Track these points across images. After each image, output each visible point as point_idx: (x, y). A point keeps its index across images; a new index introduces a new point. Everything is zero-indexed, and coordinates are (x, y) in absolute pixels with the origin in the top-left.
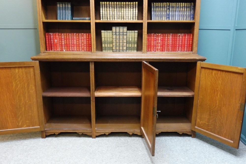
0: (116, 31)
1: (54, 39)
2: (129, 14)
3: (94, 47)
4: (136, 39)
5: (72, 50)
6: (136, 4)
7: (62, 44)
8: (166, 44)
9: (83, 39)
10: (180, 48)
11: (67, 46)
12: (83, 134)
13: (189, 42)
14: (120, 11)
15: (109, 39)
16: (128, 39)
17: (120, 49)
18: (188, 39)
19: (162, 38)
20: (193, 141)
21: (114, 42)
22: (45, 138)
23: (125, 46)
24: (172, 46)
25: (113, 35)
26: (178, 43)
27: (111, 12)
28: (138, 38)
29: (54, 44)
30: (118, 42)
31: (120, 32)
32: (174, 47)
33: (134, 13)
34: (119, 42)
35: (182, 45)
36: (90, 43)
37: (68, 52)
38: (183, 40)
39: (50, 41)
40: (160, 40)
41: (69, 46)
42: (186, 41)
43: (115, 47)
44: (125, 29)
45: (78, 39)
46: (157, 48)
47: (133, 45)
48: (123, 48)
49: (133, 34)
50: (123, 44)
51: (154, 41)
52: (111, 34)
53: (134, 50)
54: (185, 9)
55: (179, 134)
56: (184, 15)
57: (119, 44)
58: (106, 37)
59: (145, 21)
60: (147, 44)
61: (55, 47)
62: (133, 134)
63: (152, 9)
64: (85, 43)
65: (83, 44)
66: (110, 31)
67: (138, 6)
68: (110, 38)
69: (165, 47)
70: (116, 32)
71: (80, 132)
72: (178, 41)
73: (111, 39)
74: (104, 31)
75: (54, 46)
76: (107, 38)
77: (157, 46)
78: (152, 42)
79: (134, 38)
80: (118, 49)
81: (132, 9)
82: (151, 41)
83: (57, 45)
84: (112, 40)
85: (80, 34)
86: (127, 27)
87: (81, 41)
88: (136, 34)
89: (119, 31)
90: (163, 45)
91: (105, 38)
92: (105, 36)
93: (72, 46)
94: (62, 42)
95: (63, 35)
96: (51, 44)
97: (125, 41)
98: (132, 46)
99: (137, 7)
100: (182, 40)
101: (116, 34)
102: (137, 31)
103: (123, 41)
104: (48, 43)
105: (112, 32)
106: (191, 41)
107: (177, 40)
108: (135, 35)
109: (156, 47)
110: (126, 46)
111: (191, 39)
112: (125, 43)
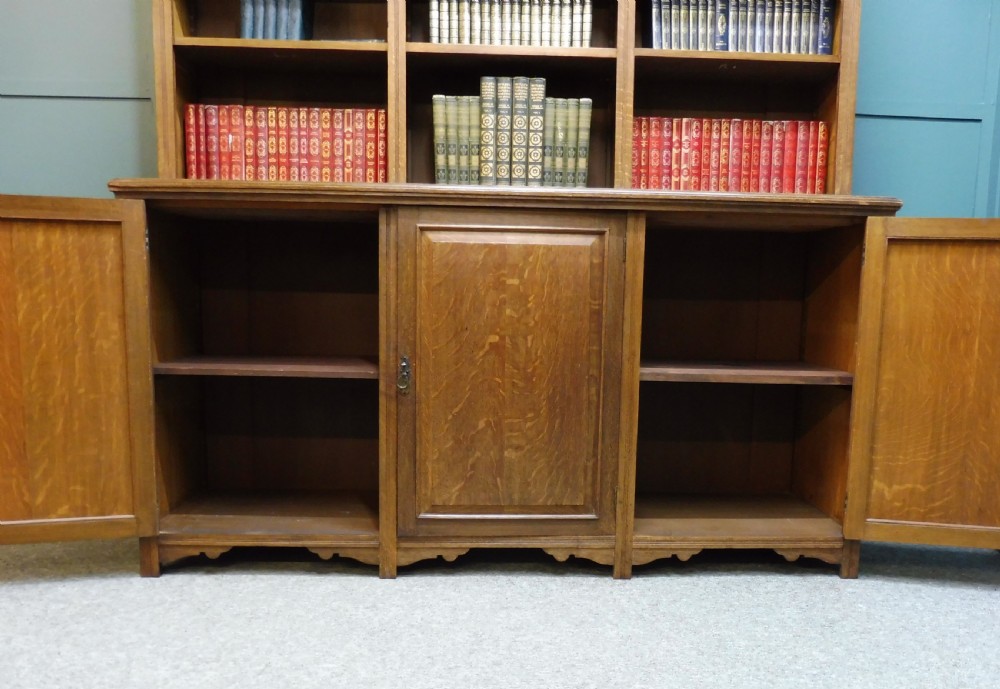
0: (497, 96)
1: (223, 130)
2: (556, 28)
3: (397, 160)
4: (584, 135)
7: (256, 157)
8: (714, 164)
9: (348, 136)
10: (775, 181)
11: (278, 165)
13: (811, 155)
14: (516, 16)
15: (464, 133)
16: (549, 134)
17: (514, 176)
18: (806, 142)
19: (695, 135)
20: (850, 590)
21: (487, 145)
22: (158, 576)
23: (535, 163)
24: (740, 172)
25: (482, 111)
26: (763, 162)
27: (477, 17)
28: (593, 131)
29: (220, 154)
30: (508, 144)
31: (517, 102)
32: (748, 176)
33: (577, 27)
34: (511, 146)
35: (785, 172)
36: (381, 153)
38: (788, 145)
39: (202, 138)
40: (686, 145)
41: (289, 166)
42: (800, 154)
43: (491, 165)
44: (539, 87)
45: (328, 135)
46: (677, 180)
47: (571, 161)
48: (527, 171)
49: (572, 111)
50: (527, 155)
51: (660, 149)
52: (475, 109)
53: (575, 183)
54: (795, 15)
55: (782, 558)
56: (789, 38)
57: (511, 155)
58: (452, 122)
59: (625, 53)
60: (634, 160)
61: (226, 167)
62: (572, 557)
63: (655, 11)
64: (359, 153)
65: (350, 157)
66: (471, 98)
68: (469, 128)
69: (708, 177)
70: (497, 101)
71: (323, 548)
72: (764, 153)
73: (475, 133)
74: (442, 96)
75: (220, 164)
76: (458, 128)
77: (675, 173)
78: (653, 153)
79: (578, 130)
80: (504, 174)
81: (567, 10)
82: (648, 148)
83: (235, 158)
84: (480, 138)
85: (338, 114)
86: (544, 79)
87: (343, 141)
88: (586, 113)
89: (512, 96)
90: (699, 168)
91: (447, 127)
92: (446, 120)
93: (300, 166)
94: (256, 148)
95: (261, 117)
96: (208, 154)
97: (535, 139)
98: (565, 166)
99: (588, 1)
100: (782, 149)
101: (497, 110)
102: (589, 100)
103: (528, 139)
104: (193, 148)
105: (481, 102)
106: (820, 154)
107: (759, 148)
108: (578, 117)
109: (670, 175)
110: (542, 164)
111: (823, 142)
112: (535, 147)
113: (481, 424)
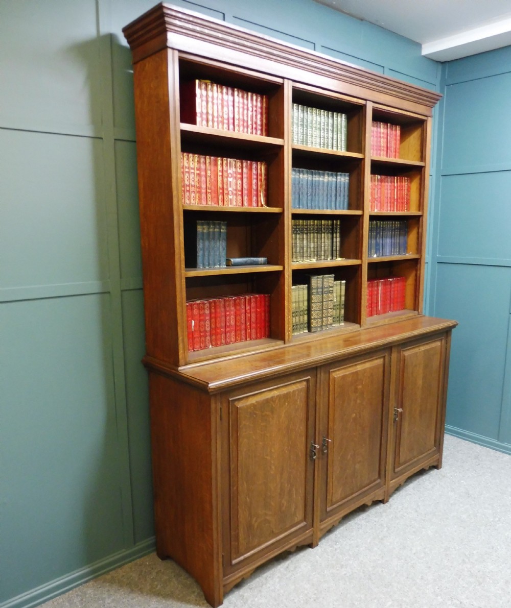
0: (317, 286)
1: (189, 319)
3: (289, 327)
4: (343, 299)
5: (226, 343)
6: (336, 225)
7: (205, 331)
8: (375, 302)
9: (248, 311)
10: (392, 305)
12: (297, 547)
15: (301, 305)
17: (323, 324)
21: (313, 311)
23: (330, 317)
30: (321, 309)
31: (324, 288)
37: (218, 348)
43: (316, 320)
44: (331, 279)
47: (339, 311)
48: (328, 320)
49: (338, 287)
50: (328, 313)
52: (306, 291)
53: (339, 322)
55: (425, 470)
57: (322, 314)
59: (365, 262)
61: (191, 341)
62: (373, 502)
64: (253, 320)
65: (249, 323)
66: (304, 286)
67: (341, 229)
68: (303, 301)
69: (373, 307)
70: (317, 288)
71: (291, 547)
73: (306, 304)
79: (341, 296)
80: (320, 324)
81: (331, 236)
83: (195, 335)
85: (243, 299)
86: (333, 275)
88: (343, 287)
89: (323, 285)
91: (295, 303)
92: (295, 299)
93: (226, 333)
94: (205, 326)
97: (331, 305)
99: (338, 231)
101: (317, 293)
102: (345, 281)
103: (328, 305)
108: (341, 290)
110: (333, 316)
112: (331, 309)
113: (349, 457)
